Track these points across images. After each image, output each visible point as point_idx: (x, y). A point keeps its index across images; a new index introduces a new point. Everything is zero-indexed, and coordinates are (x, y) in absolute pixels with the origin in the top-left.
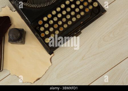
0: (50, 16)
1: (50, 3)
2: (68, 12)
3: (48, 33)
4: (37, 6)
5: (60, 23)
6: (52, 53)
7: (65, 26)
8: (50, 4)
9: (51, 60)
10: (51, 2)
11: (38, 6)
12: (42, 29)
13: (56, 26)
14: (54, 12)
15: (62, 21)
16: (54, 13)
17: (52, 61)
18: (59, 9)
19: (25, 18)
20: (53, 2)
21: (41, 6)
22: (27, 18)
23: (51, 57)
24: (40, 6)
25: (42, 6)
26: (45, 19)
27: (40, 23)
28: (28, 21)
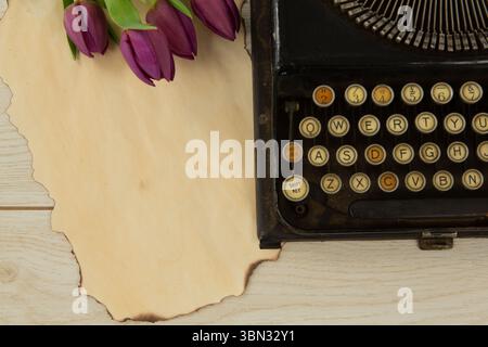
0: (383, 95)
1: (426, 40)
2: (475, 133)
3: (319, 161)
4: (359, 15)
5: (404, 154)
6: (277, 246)
7: (415, 182)
8: (425, 47)
9: (256, 271)
10: (434, 40)
11: (364, 17)
12: (310, 127)
13: (376, 155)
14: (415, 89)
15: (417, 151)
16: (412, 94)
17: (253, 279)
18: (446, 96)
19: (273, 30)
20: (442, 47)
21: (380, 24)
22: (277, 35)
23: (260, 262)
24: (372, 20)
25: (381, 28)
26: (355, 95)
27: (323, 96)
28: (274, 49)
